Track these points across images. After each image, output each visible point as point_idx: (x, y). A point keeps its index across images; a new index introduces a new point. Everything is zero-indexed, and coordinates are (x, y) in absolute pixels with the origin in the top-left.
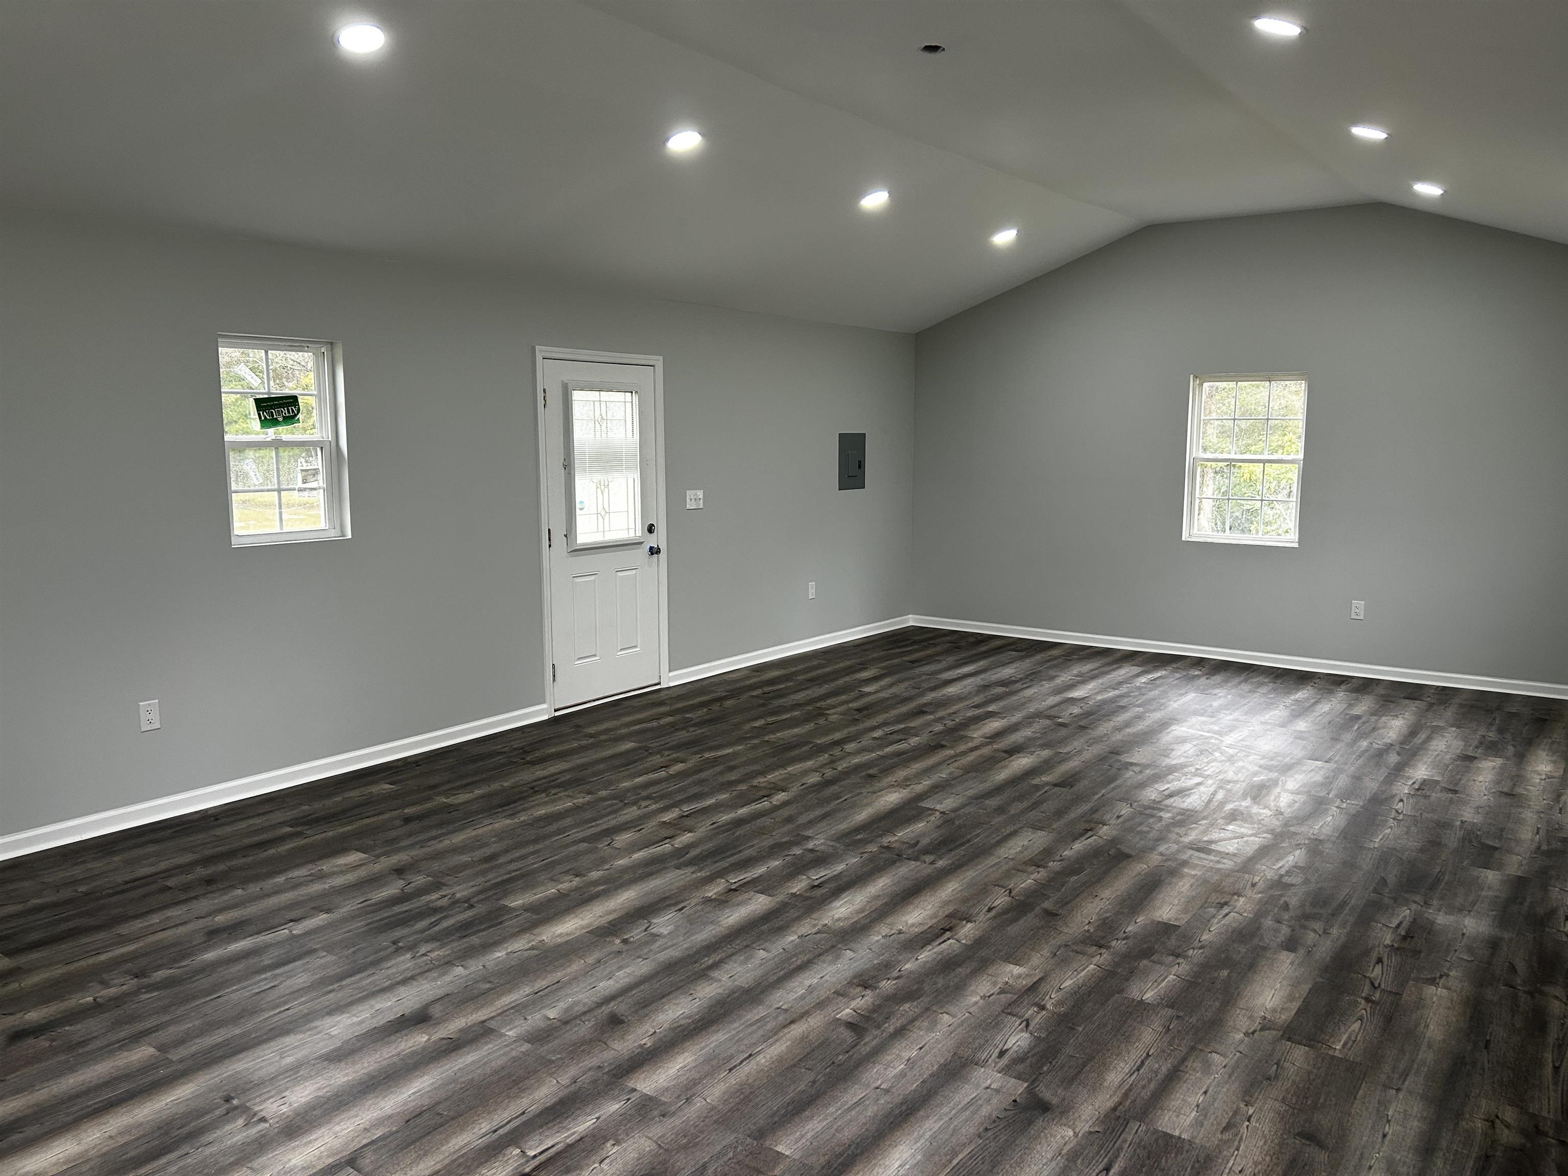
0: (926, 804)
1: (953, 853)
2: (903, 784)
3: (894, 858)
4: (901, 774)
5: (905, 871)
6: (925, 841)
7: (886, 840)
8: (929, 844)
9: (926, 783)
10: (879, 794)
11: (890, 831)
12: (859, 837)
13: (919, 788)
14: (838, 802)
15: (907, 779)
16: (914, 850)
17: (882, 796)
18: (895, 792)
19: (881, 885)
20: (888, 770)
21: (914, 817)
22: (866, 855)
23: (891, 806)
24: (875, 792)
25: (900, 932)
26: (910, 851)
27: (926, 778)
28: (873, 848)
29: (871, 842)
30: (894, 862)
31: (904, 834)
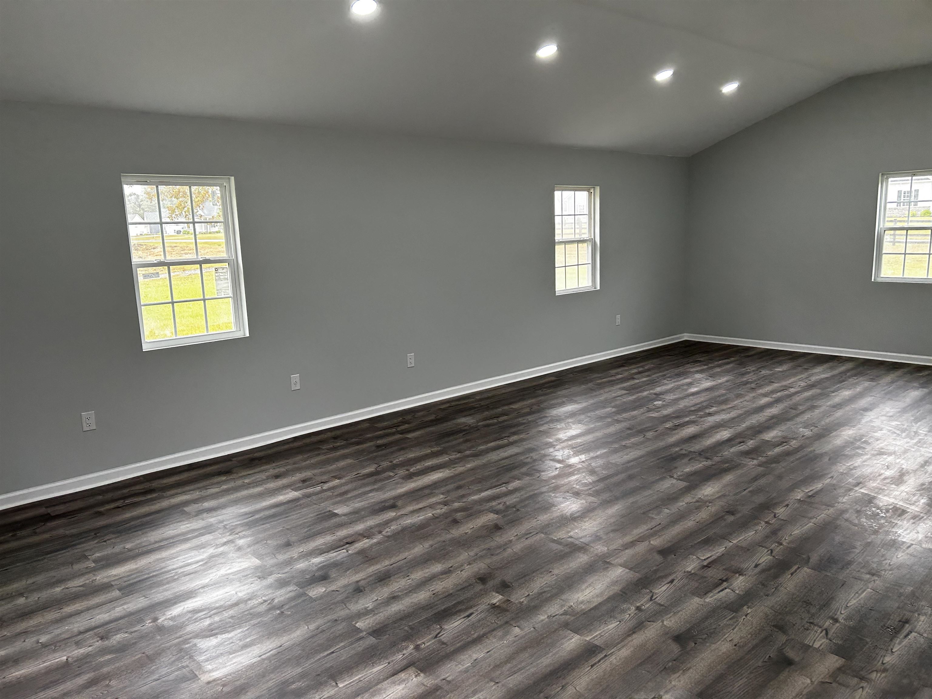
0: (683, 484)
1: (669, 454)
2: (701, 504)
3: (703, 454)
4: (704, 515)
5: (697, 447)
6: (686, 460)
7: (709, 463)
8: (683, 459)
9: (682, 504)
10: (720, 494)
11: (708, 468)
12: (727, 465)
13: (688, 499)
14: (751, 489)
15: (698, 508)
16: (691, 456)
17: (718, 492)
18: (707, 495)
19: (709, 441)
20: (717, 519)
21: (692, 475)
22: (720, 455)
23: (710, 483)
24: (724, 496)
25: (697, 425)
26: (694, 456)
27: (681, 508)
28: (716, 459)
29: (719, 462)
30: (703, 451)
31: (698, 465)
